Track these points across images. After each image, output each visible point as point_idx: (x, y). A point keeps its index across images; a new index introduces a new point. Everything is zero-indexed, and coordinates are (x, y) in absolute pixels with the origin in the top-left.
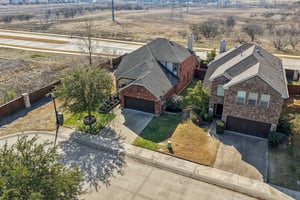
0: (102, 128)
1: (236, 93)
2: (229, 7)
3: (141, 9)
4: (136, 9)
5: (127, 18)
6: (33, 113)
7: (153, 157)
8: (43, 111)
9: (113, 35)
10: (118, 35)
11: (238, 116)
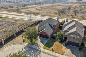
0: (35, 43)
1: (70, 35)
2: (69, 3)
3: (44, 4)
4: (42, 4)
5: (40, 8)
6: (16, 38)
7: (48, 52)
8: (19, 38)
9: (36, 13)
10: (38, 13)
11: (71, 41)
